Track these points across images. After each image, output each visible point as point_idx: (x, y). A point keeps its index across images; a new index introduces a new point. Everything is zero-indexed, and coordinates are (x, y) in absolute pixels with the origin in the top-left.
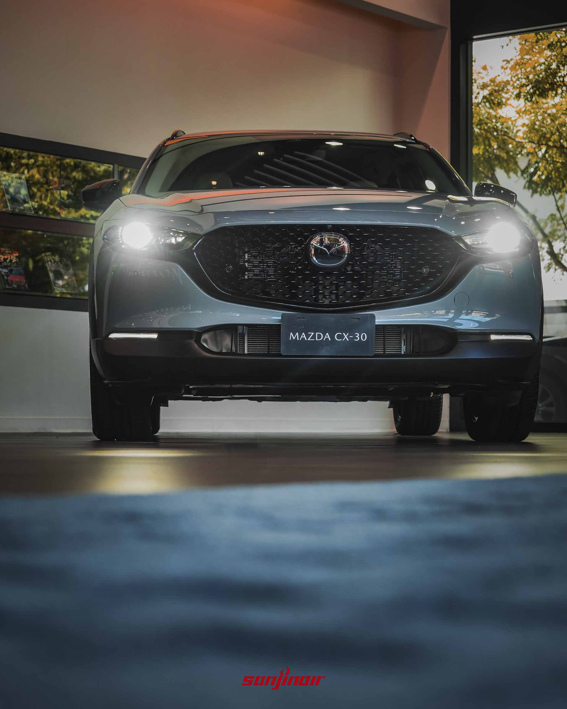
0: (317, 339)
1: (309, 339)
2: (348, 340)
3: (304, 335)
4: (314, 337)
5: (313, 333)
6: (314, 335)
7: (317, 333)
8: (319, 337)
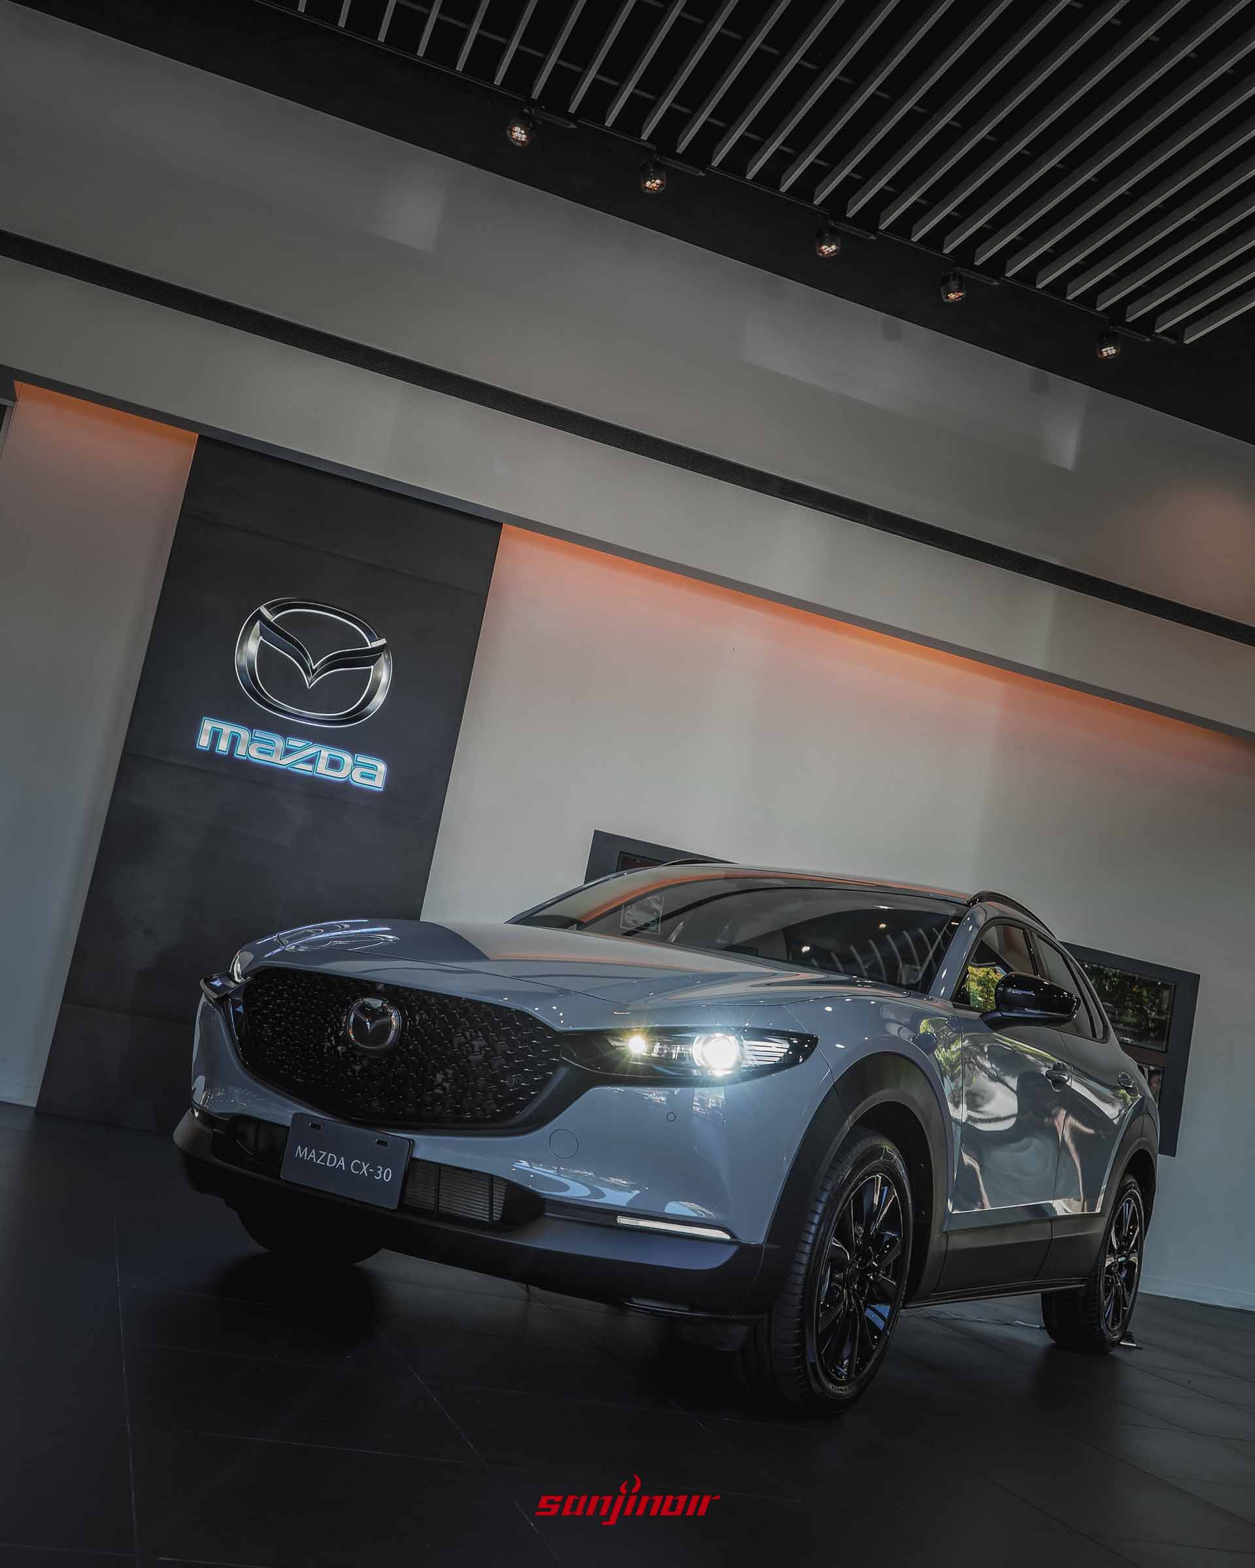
0: (328, 1165)
1: (318, 1162)
2: (366, 1175)
3: (313, 1155)
4: (324, 1160)
5: (325, 1153)
6: (327, 1156)
7: (330, 1155)
8: (332, 1161)
